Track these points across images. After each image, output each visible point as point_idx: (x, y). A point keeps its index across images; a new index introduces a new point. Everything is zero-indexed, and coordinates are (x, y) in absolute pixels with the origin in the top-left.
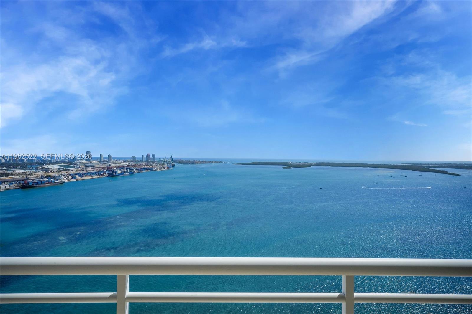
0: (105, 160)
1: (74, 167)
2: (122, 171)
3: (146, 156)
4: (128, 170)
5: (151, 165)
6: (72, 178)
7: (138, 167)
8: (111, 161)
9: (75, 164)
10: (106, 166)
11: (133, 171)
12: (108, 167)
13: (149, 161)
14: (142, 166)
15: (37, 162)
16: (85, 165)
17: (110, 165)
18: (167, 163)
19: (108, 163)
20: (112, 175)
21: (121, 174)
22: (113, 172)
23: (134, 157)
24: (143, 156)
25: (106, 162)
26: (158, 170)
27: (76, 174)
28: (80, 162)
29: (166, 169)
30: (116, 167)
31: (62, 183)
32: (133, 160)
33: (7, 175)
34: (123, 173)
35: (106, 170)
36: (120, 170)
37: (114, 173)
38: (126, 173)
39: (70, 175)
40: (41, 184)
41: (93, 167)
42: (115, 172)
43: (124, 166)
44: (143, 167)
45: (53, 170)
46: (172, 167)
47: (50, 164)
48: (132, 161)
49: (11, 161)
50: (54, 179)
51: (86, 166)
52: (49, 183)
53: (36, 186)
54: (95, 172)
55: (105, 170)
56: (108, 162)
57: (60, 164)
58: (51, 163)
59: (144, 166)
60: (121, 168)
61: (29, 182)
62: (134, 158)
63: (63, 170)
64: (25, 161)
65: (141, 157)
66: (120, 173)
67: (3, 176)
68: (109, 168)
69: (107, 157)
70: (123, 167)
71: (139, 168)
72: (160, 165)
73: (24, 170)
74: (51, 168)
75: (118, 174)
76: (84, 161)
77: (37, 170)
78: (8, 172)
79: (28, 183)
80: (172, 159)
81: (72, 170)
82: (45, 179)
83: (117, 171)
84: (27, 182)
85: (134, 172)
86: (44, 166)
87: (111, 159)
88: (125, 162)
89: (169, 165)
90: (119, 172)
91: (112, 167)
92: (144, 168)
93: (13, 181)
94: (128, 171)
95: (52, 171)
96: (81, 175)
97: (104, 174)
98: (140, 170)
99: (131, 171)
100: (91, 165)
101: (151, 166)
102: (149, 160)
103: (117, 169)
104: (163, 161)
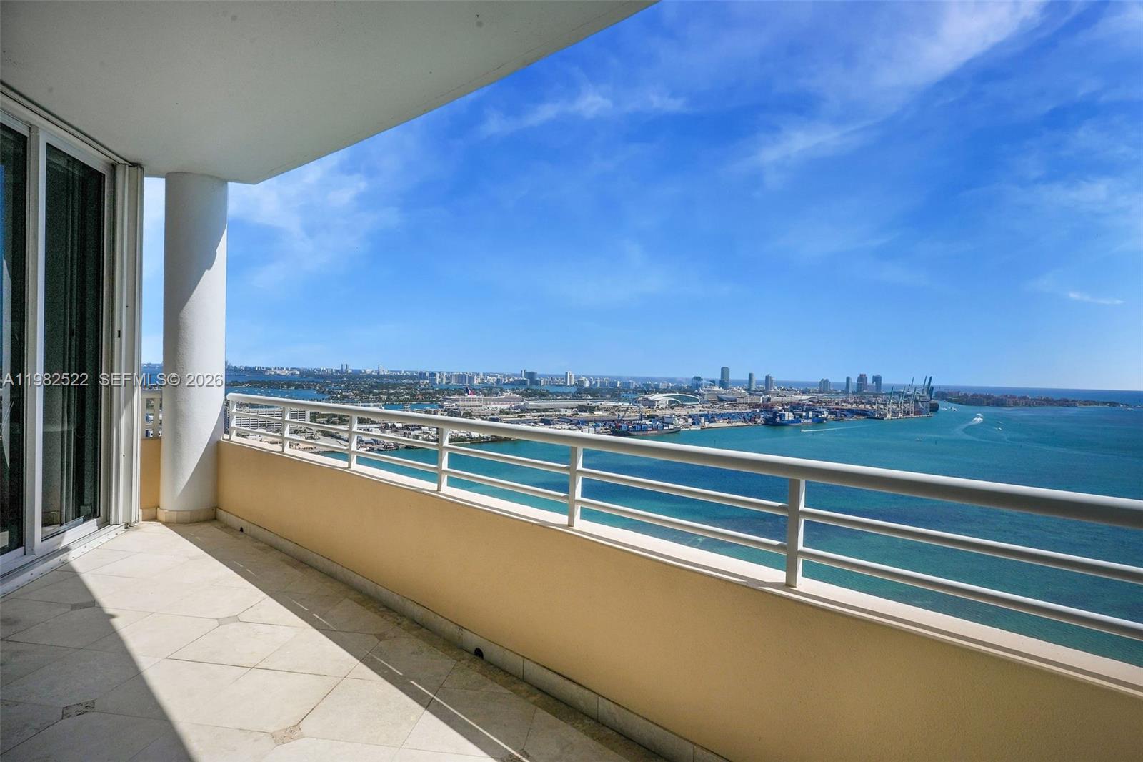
0: (758, 387)
1: (697, 400)
2: (795, 415)
3: (858, 381)
4: (811, 413)
5: (869, 403)
6: (693, 424)
7: (833, 407)
8: (773, 390)
9: (700, 395)
10: (761, 402)
11: (823, 416)
12: (765, 403)
13: (865, 393)
14: (843, 404)
15: (636, 388)
16: (718, 397)
17: (769, 400)
18: (916, 401)
19: (765, 394)
20: (773, 422)
21: (792, 422)
22: (775, 414)
23: (827, 380)
24: (848, 379)
25: (761, 391)
26: (889, 416)
27: (701, 416)
28: (709, 390)
29: (912, 415)
30: (782, 405)
31: (675, 432)
32: (824, 388)
33: (592, 409)
34: (798, 418)
35: (761, 411)
36: (791, 411)
37: (778, 419)
38: (806, 421)
39: (690, 416)
40: (641, 430)
41: (733, 402)
42: (780, 416)
43: (800, 402)
44: (849, 406)
45: (661, 404)
46: (930, 411)
47: (656, 393)
48: (820, 392)
49: (599, 385)
50: (663, 422)
51: (721, 400)
52: (653, 430)
53: (632, 433)
54: (737, 414)
55: (758, 410)
56: (765, 392)
57: (673, 392)
58: (658, 391)
59: (852, 405)
60: (794, 407)
61: (623, 425)
62: (825, 383)
63: (678, 406)
64: (618, 385)
65: (845, 381)
66: (790, 418)
67: (585, 412)
68: (766, 407)
69: (764, 379)
70: (798, 404)
71: (837, 409)
72: (893, 404)
73: (616, 402)
74: (658, 401)
75: (785, 422)
76: (716, 388)
77: (636, 402)
78: (594, 405)
79: (621, 426)
80: (930, 390)
81: (694, 407)
82: (648, 423)
83: (783, 412)
84: (620, 424)
85: (825, 418)
86: (646, 396)
87: (771, 386)
88: (804, 393)
89: (921, 406)
90: (789, 416)
91: (774, 405)
92: (849, 410)
93: (599, 421)
94: (810, 416)
95: (660, 407)
96: (710, 419)
97: (755, 418)
98: (839, 414)
99: (817, 416)
100: (730, 397)
101: (868, 407)
102: (865, 391)
103: (784, 408)
104: (903, 393)
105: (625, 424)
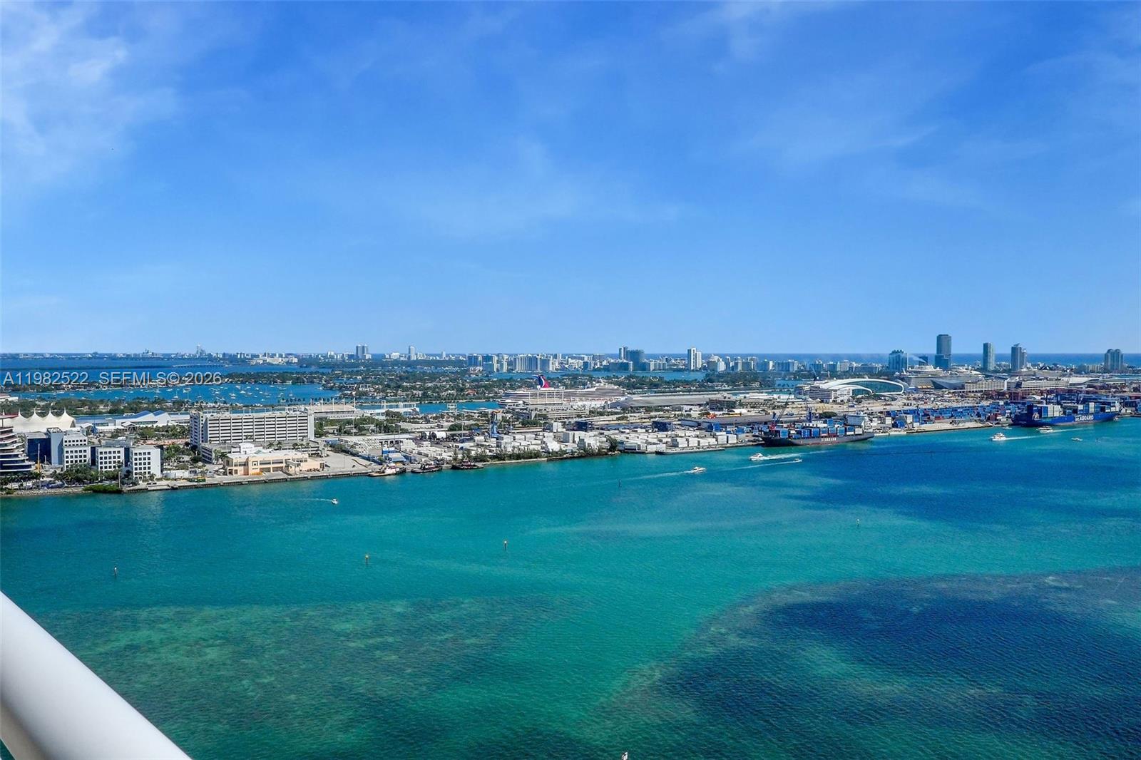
0: (999, 365)
1: (899, 389)
2: (1065, 408)
4: (1092, 405)
7: (1131, 394)
8: (1025, 369)
9: (903, 379)
10: (1005, 388)
11: (1113, 409)
12: (1013, 390)
15: (800, 371)
16: (934, 383)
17: (1018, 385)
19: (1011, 376)
20: (1028, 421)
21: (1060, 419)
22: (1030, 408)
23: (1117, 352)
25: (1004, 371)
27: (906, 412)
28: (919, 372)
30: (1042, 393)
31: (866, 439)
32: (1112, 364)
33: (731, 405)
34: (1071, 414)
35: (1006, 404)
36: (1058, 403)
37: (1036, 416)
38: (1083, 418)
39: (888, 414)
40: (810, 437)
41: (959, 389)
42: (1040, 412)
43: (1073, 388)
45: (841, 395)
47: (831, 378)
48: (1105, 370)
49: (740, 368)
50: (844, 424)
51: (938, 387)
52: (830, 436)
53: (796, 441)
54: (966, 409)
56: (1011, 372)
57: (859, 376)
58: (834, 374)
60: (1061, 396)
61: (781, 430)
62: (1114, 355)
63: (868, 398)
64: (771, 368)
66: (1057, 414)
67: (721, 409)
68: (1014, 396)
69: (1010, 352)
70: (1070, 391)
71: (1137, 398)
73: (769, 393)
74: (835, 391)
75: (1048, 420)
76: (930, 368)
77: (800, 393)
78: (734, 398)
79: (779, 432)
81: (894, 399)
82: (821, 425)
83: (1045, 405)
84: (776, 429)
85: (1117, 414)
86: (816, 384)
87: (1022, 363)
88: (1079, 371)
90: (1055, 411)
91: (1027, 393)
93: (744, 424)
94: (1092, 410)
95: (839, 400)
96: (926, 416)
97: (996, 415)
99: (1103, 409)
100: (953, 381)
103: (1045, 399)
105: (783, 430)
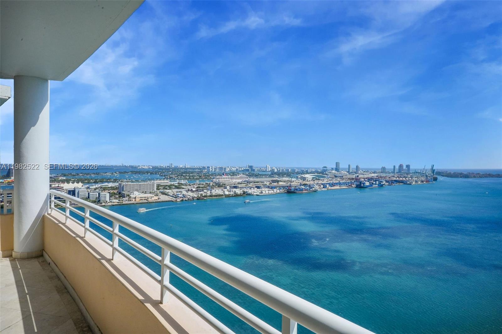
0: (353, 171)
1: (325, 177)
2: (370, 183)
3: (399, 167)
4: (377, 182)
5: (404, 177)
6: (324, 187)
7: (388, 179)
8: (359, 172)
9: (326, 174)
10: (354, 177)
11: (383, 183)
12: (356, 178)
13: (403, 173)
14: (393, 178)
15: (298, 172)
16: (335, 175)
17: (358, 176)
18: (427, 176)
19: (356, 174)
20: (360, 186)
21: (369, 186)
22: (361, 183)
23: (384, 167)
24: (394, 166)
25: (354, 172)
26: (414, 183)
27: (327, 184)
28: (331, 172)
29: (425, 182)
30: (364, 179)
31: (315, 191)
32: (383, 171)
33: (278, 181)
35: (354, 181)
36: (368, 181)
37: (362, 185)
38: (375, 186)
39: (322, 184)
40: (300, 190)
41: (341, 177)
43: (373, 177)
44: (395, 179)
45: (309, 179)
46: (433, 180)
47: (306, 174)
48: (382, 172)
49: (281, 171)
50: (310, 187)
51: (336, 177)
52: (305, 190)
53: (296, 192)
54: (344, 183)
55: (353, 181)
56: (356, 173)
57: (314, 173)
58: (307, 173)
59: (396, 178)
60: (369, 179)
61: (292, 188)
63: (316, 180)
64: (290, 171)
65: (393, 168)
66: (368, 185)
67: (275, 183)
68: (357, 179)
69: (356, 167)
70: (372, 178)
71: (389, 180)
72: (416, 177)
73: (289, 178)
74: (307, 178)
75: (366, 186)
76: (334, 171)
77: (297, 178)
78: (279, 179)
79: (291, 189)
80: (433, 171)
81: (324, 180)
82: (303, 187)
83: (364, 182)
84: (290, 188)
85: (384, 184)
86: (302, 175)
87: (359, 170)
88: (374, 173)
89: (429, 178)
90: (367, 184)
91: (360, 179)
92: (395, 181)
93: (281, 187)
94: (377, 183)
95: (308, 180)
96: (333, 185)
97: (351, 185)
98: (391, 182)
99: (380, 183)
100: (340, 175)
101: (404, 179)
102: (402, 172)
103: (365, 180)
104: (420, 172)
105: (293, 188)
